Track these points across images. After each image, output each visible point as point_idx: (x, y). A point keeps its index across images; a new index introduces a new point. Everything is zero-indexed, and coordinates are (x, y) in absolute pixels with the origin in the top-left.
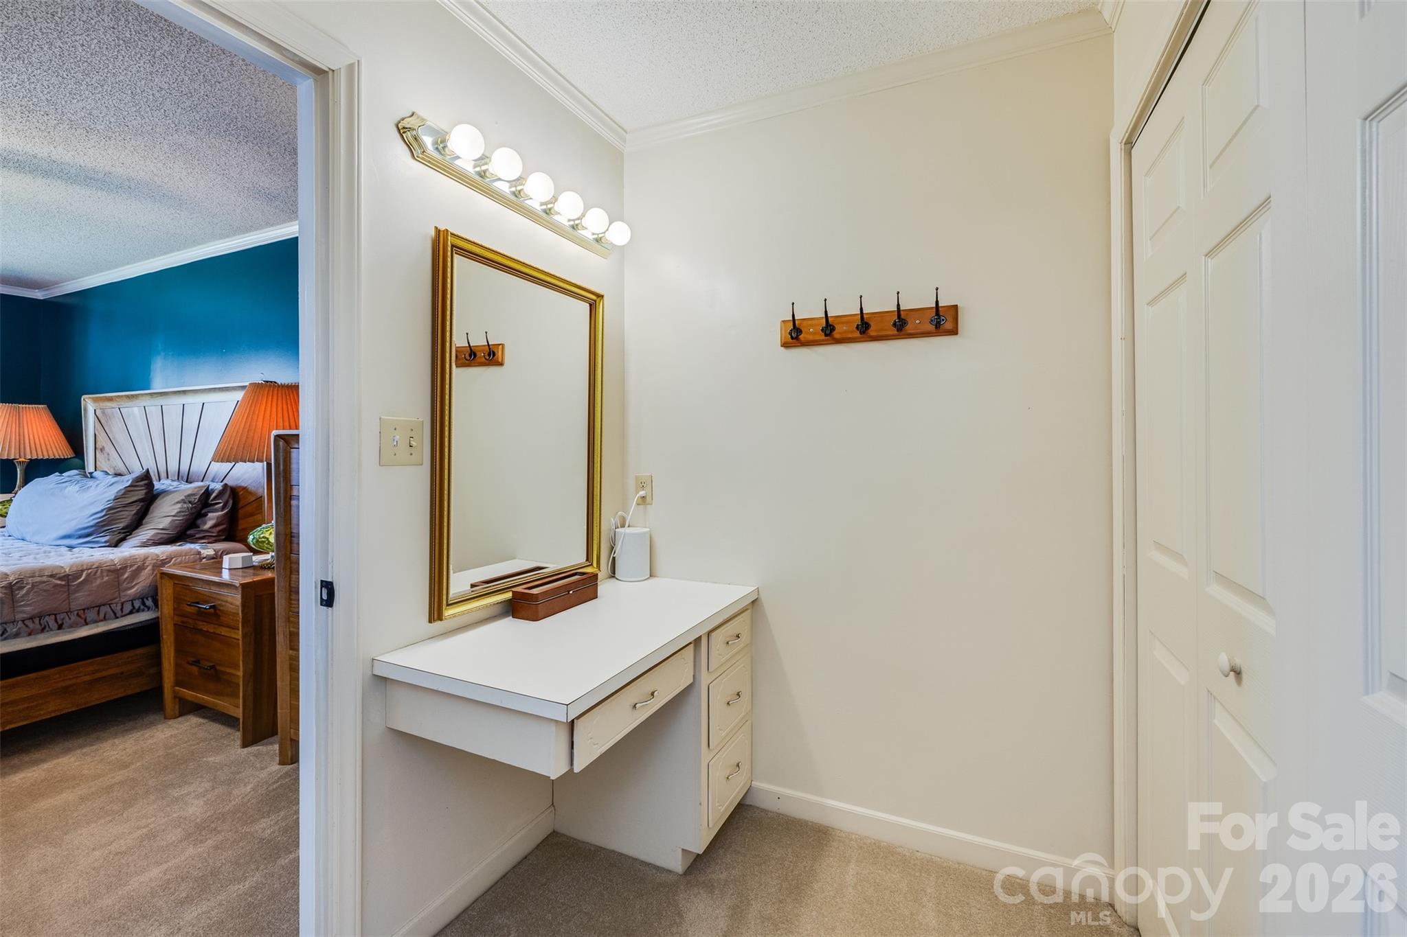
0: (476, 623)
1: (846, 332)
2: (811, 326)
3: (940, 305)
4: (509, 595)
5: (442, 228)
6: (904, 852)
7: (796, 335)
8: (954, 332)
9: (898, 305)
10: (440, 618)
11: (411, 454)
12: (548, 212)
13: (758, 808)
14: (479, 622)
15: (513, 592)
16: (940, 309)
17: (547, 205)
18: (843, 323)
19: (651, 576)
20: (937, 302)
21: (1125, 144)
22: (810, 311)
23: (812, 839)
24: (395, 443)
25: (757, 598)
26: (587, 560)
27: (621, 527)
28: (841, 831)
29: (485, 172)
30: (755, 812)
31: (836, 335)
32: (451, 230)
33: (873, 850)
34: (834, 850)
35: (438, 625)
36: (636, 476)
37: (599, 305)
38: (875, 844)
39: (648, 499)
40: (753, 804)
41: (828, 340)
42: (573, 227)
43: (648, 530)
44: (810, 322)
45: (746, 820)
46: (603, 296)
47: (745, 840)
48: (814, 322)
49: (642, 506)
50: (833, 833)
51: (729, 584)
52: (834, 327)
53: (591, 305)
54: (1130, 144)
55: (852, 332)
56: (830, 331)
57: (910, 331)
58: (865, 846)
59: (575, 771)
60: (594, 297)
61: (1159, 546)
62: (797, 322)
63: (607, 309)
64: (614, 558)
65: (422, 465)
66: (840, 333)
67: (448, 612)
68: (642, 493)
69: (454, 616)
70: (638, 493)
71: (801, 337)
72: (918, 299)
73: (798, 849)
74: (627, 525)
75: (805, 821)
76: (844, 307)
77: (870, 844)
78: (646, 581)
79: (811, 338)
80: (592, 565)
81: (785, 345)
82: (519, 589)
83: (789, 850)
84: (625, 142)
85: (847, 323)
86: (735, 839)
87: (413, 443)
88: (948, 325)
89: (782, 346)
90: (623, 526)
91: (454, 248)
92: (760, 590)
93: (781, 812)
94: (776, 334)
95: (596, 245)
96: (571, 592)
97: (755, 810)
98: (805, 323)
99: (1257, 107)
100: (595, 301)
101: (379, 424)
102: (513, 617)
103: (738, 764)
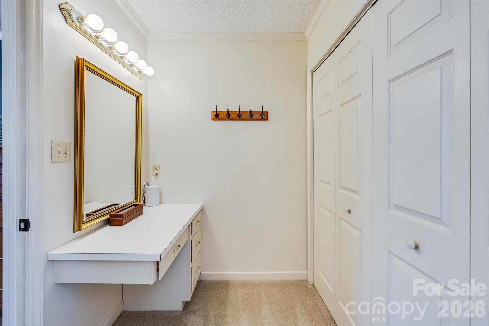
0: (93, 230)
1: (234, 117)
2: (222, 114)
3: (263, 111)
4: (108, 216)
5: (81, 57)
6: (253, 282)
7: (217, 116)
8: (267, 120)
9: (251, 110)
10: (80, 229)
11: (66, 157)
12: (122, 57)
13: (203, 281)
14: (94, 230)
15: (110, 215)
16: (263, 112)
17: (122, 55)
18: (233, 114)
19: (160, 203)
20: (262, 110)
21: (311, 72)
22: (222, 109)
23: (224, 286)
24: (59, 152)
25: (203, 208)
26: (135, 199)
27: (147, 186)
28: (232, 281)
29: (98, 36)
30: (203, 282)
31: (231, 117)
32: (85, 59)
33: (243, 284)
34: (232, 287)
35: (78, 233)
36: (153, 166)
37: (140, 98)
38: (243, 282)
39: (159, 174)
40: (201, 280)
41: (228, 119)
42: (131, 65)
43: (159, 186)
44: (222, 112)
45: (200, 286)
46: (142, 95)
47: (202, 292)
48: (223, 112)
49: (156, 177)
50: (230, 282)
51: (192, 204)
52: (230, 115)
53: (137, 98)
54: (313, 73)
55: (236, 117)
56: (229, 116)
57: (254, 118)
58: (241, 283)
59: (159, 280)
60: (138, 95)
61: (322, 181)
62: (218, 112)
63: (143, 99)
64: (145, 198)
65: (70, 162)
66: (232, 117)
67: (83, 227)
68: (156, 172)
69: (86, 228)
70: (154, 172)
71: (219, 117)
72: (257, 108)
73: (220, 290)
74: (149, 185)
75: (220, 281)
76: (234, 109)
77: (242, 282)
78: (158, 206)
79: (222, 118)
80: (137, 201)
81: (213, 119)
82: (113, 213)
83: (218, 291)
84: (149, 35)
85: (235, 114)
86: (198, 293)
87: (67, 152)
88: (265, 117)
89: (212, 120)
90: (147, 185)
91: (86, 67)
92: (204, 205)
93: (211, 280)
94: (210, 116)
95: (138, 74)
96: (135, 212)
97: (202, 281)
98: (220, 113)
99: (357, 72)
100: (139, 96)
101: (51, 143)
102: (110, 226)
103: (199, 266)
